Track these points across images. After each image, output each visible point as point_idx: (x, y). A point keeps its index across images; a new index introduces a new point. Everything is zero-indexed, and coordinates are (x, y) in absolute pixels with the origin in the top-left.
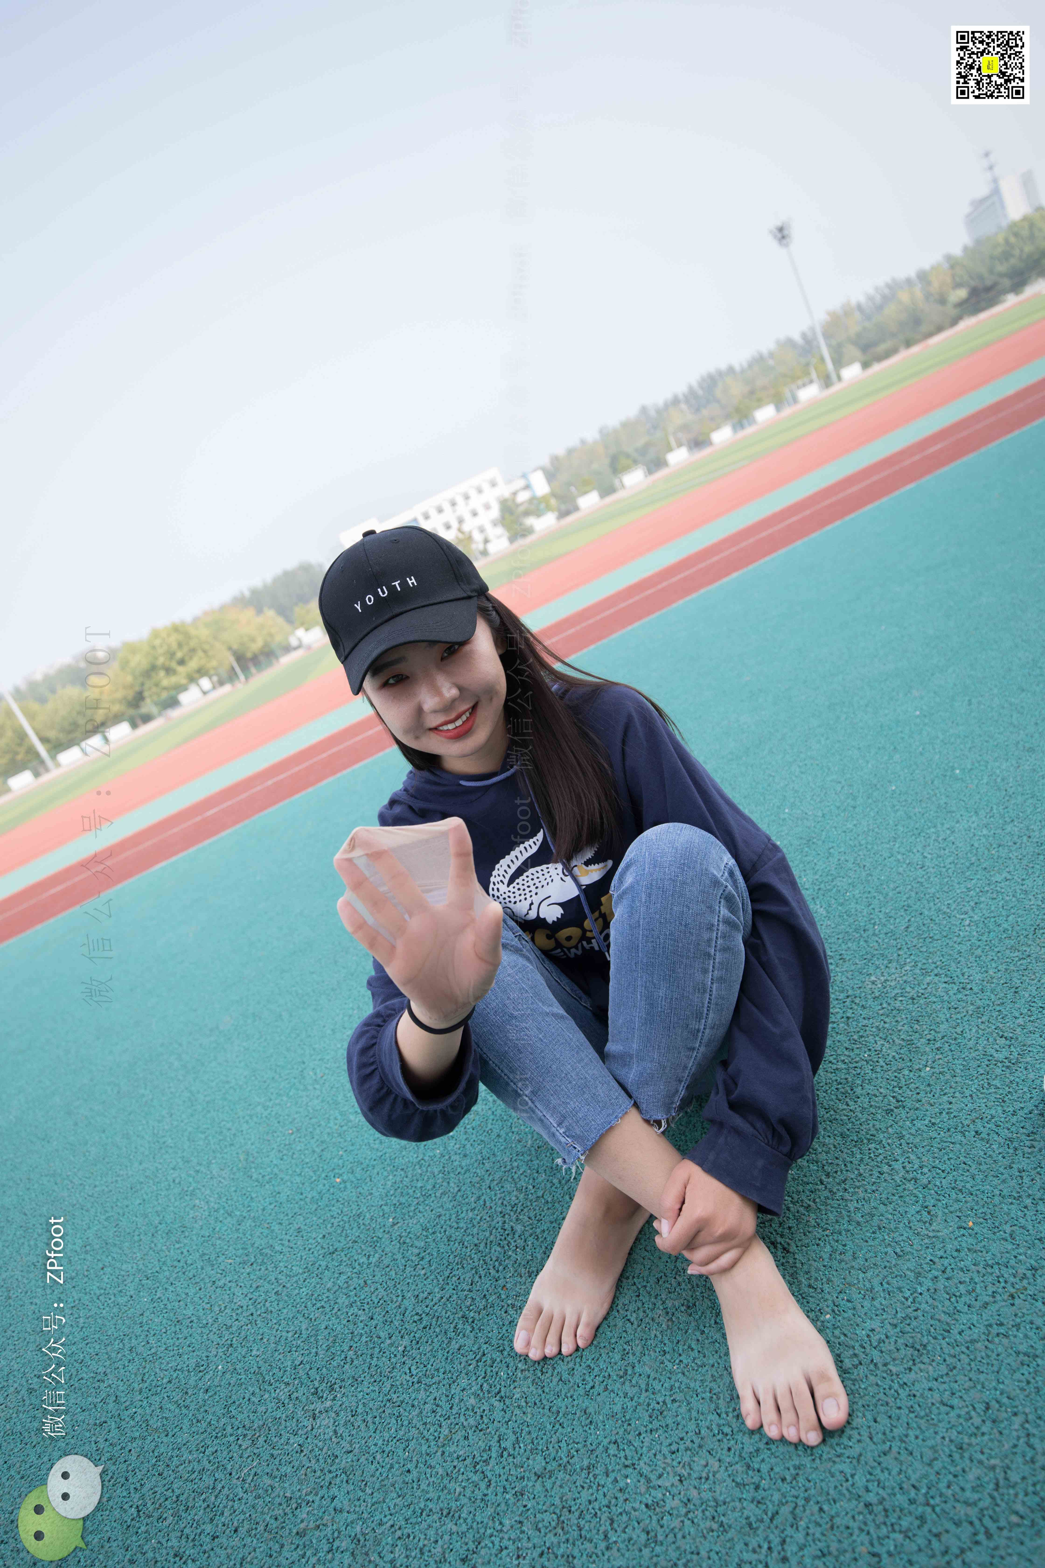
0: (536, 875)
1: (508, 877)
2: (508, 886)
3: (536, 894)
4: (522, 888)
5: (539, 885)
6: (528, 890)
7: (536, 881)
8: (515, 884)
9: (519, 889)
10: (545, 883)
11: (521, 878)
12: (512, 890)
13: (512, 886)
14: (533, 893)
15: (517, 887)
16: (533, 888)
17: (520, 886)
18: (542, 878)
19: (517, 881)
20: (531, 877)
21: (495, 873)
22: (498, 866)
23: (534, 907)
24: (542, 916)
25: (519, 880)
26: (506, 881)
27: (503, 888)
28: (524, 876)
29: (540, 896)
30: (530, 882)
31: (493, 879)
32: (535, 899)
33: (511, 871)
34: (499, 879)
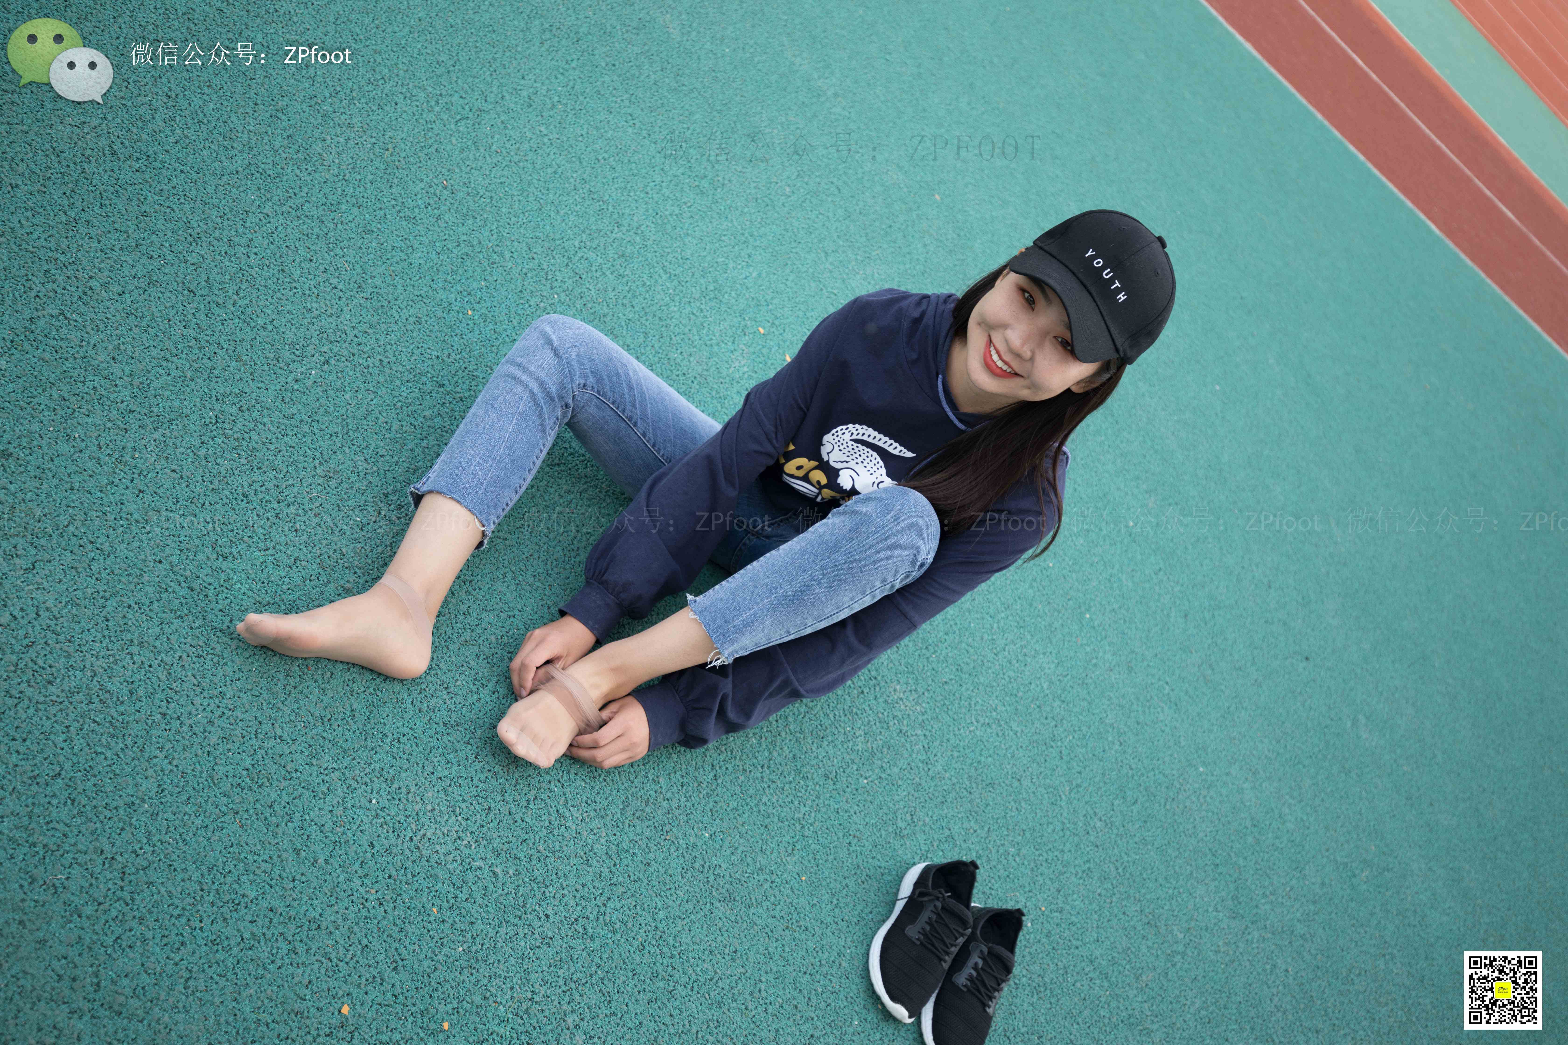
0: (872, 460)
2: (850, 439)
3: (856, 463)
4: (856, 451)
6: (857, 456)
7: (868, 461)
9: (853, 449)
11: (864, 448)
13: (853, 442)
15: (855, 446)
17: (859, 450)
18: (872, 464)
20: (868, 455)
21: (857, 426)
22: (865, 427)
23: (845, 465)
24: (841, 473)
25: (861, 447)
26: (854, 437)
27: (847, 437)
28: (866, 450)
29: (856, 468)
30: (864, 456)
31: (850, 426)
32: (852, 464)
33: (865, 438)
34: (853, 431)
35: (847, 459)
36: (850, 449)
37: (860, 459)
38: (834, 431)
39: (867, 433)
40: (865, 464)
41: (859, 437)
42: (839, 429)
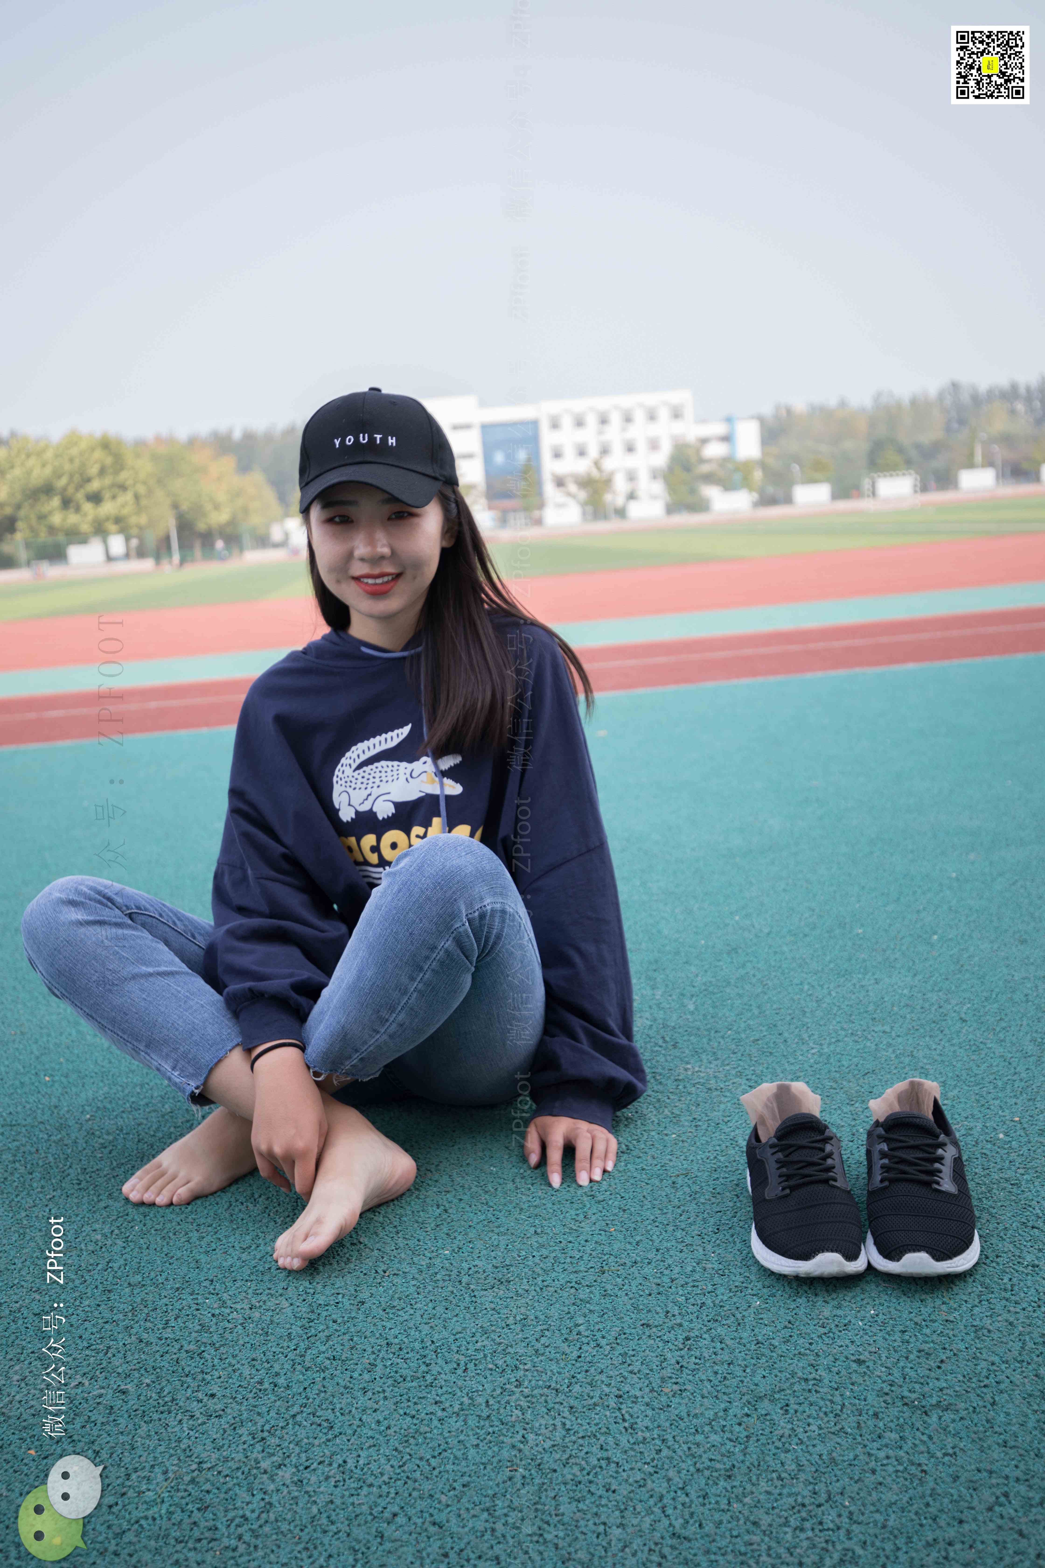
0: (385, 769)
2: (354, 771)
3: (378, 787)
7: (383, 774)
8: (361, 771)
9: (363, 777)
11: (370, 767)
12: (356, 776)
13: (358, 772)
14: (375, 785)
15: (362, 774)
17: (366, 775)
18: (389, 773)
19: (365, 768)
20: (380, 768)
21: (348, 754)
22: (354, 748)
23: (371, 799)
24: (374, 810)
25: (367, 769)
26: (354, 766)
27: (349, 771)
28: (373, 767)
29: (382, 790)
30: (378, 775)
31: (343, 760)
32: (376, 792)
33: (363, 758)
34: (349, 761)
35: (368, 791)
36: (360, 780)
37: (377, 780)
38: (335, 779)
39: (360, 752)
40: (384, 779)
41: (358, 762)
42: (336, 772)
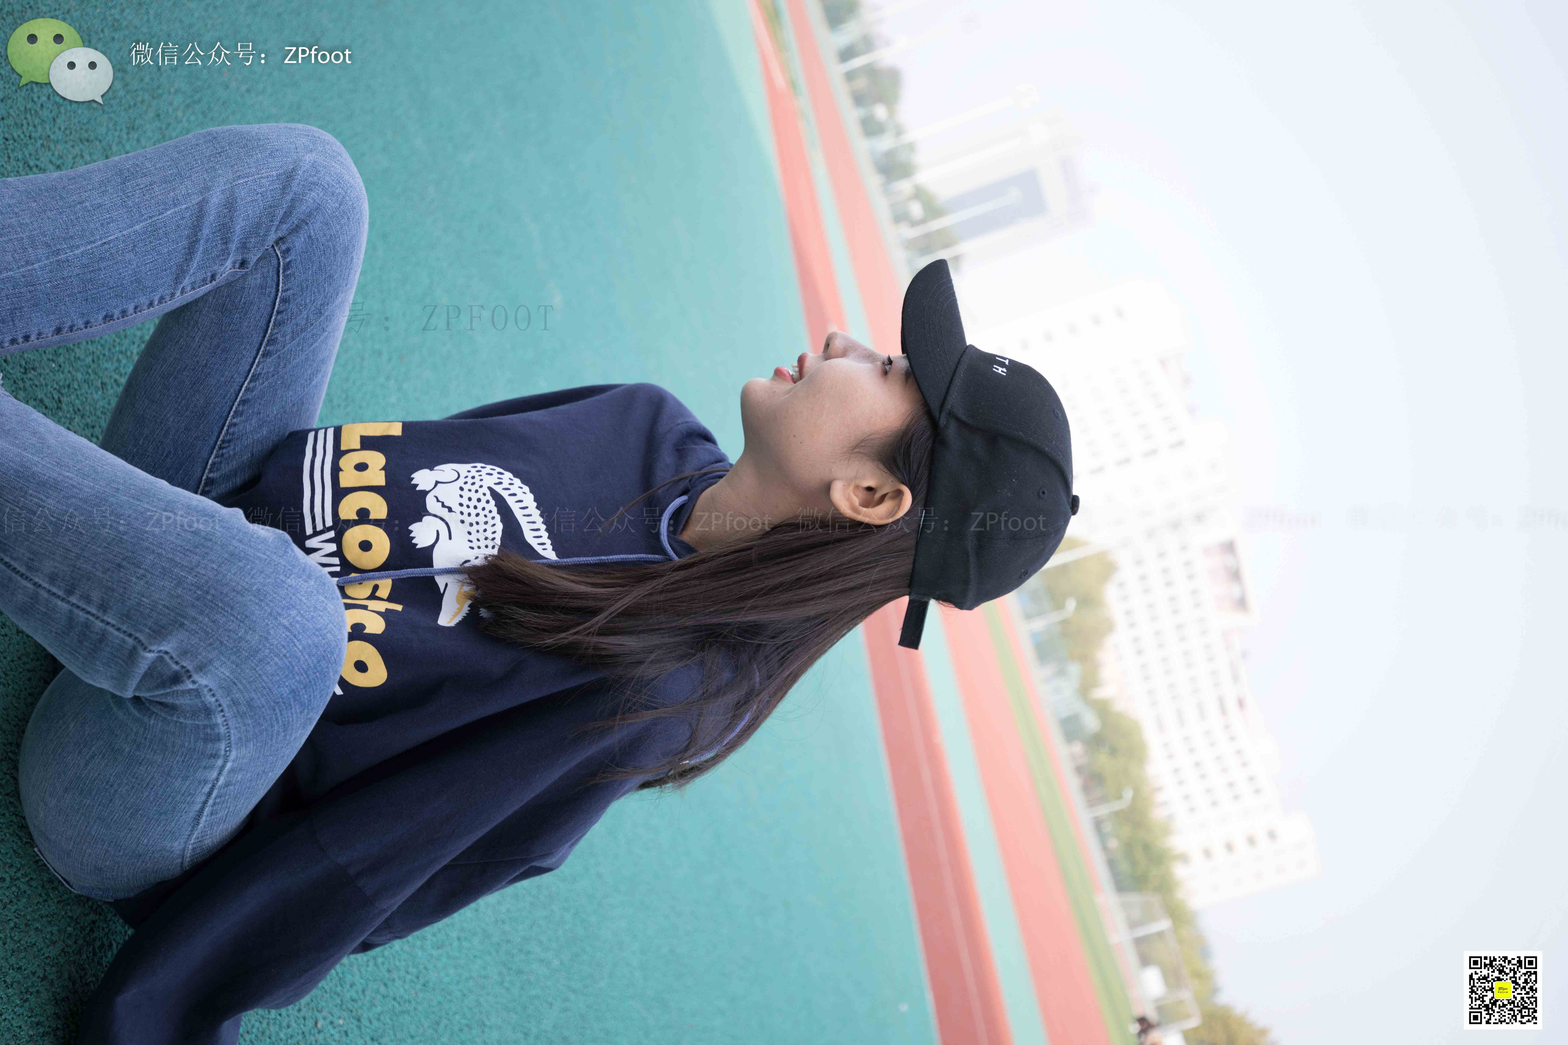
0: (490, 530)
1: (505, 494)
2: (490, 488)
3: (463, 522)
4: (480, 506)
5: (473, 530)
6: (474, 512)
7: (481, 527)
8: (489, 497)
9: (479, 500)
10: (473, 537)
11: (495, 510)
12: (481, 491)
13: (488, 493)
14: (465, 517)
15: (484, 499)
16: (473, 519)
17: (483, 504)
18: (482, 535)
19: (492, 502)
20: (491, 522)
